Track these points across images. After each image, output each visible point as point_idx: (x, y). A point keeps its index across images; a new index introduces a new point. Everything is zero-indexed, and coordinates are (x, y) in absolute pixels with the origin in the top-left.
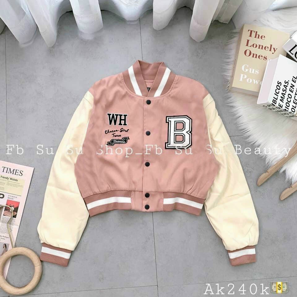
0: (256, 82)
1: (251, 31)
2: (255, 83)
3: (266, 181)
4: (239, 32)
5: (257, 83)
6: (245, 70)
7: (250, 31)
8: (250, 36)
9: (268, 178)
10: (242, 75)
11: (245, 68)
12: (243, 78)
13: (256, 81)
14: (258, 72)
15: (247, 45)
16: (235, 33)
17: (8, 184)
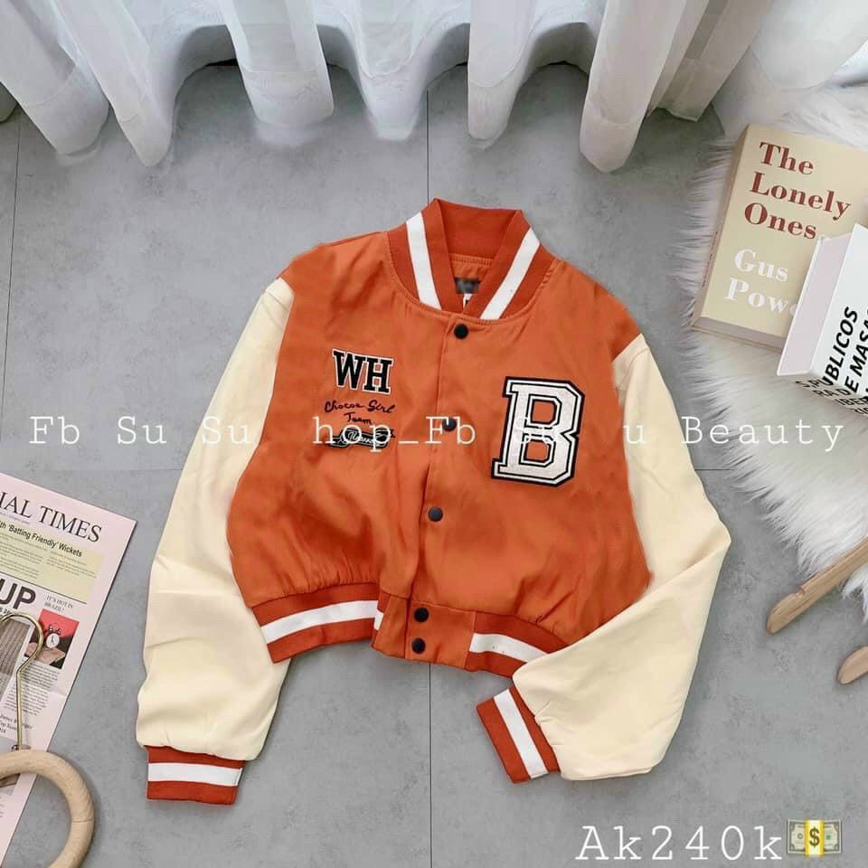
0: (777, 305)
1: (770, 148)
2: (773, 308)
3: (797, 620)
4: (733, 148)
5: (781, 309)
6: (744, 266)
7: (766, 146)
8: (767, 161)
9: (802, 609)
10: (734, 282)
11: (747, 259)
12: (735, 293)
13: (776, 301)
14: (786, 275)
15: (755, 189)
16: (719, 149)
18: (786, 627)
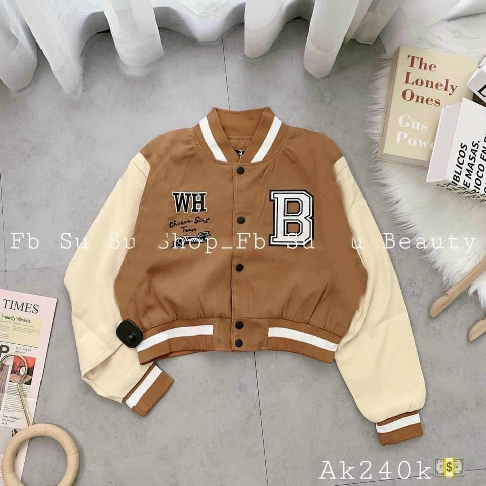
0: (424, 144)
1: (413, 58)
2: (421, 145)
3: (445, 310)
4: (391, 59)
6: (404, 124)
7: (410, 58)
8: (412, 65)
9: (447, 304)
10: (399, 133)
11: (405, 120)
12: (401, 139)
13: (422, 142)
14: (426, 128)
15: (407, 82)
16: (385, 60)
17: (15, 329)
18: (440, 314)
